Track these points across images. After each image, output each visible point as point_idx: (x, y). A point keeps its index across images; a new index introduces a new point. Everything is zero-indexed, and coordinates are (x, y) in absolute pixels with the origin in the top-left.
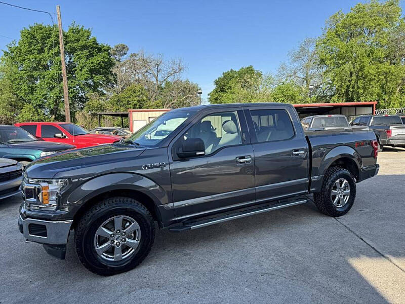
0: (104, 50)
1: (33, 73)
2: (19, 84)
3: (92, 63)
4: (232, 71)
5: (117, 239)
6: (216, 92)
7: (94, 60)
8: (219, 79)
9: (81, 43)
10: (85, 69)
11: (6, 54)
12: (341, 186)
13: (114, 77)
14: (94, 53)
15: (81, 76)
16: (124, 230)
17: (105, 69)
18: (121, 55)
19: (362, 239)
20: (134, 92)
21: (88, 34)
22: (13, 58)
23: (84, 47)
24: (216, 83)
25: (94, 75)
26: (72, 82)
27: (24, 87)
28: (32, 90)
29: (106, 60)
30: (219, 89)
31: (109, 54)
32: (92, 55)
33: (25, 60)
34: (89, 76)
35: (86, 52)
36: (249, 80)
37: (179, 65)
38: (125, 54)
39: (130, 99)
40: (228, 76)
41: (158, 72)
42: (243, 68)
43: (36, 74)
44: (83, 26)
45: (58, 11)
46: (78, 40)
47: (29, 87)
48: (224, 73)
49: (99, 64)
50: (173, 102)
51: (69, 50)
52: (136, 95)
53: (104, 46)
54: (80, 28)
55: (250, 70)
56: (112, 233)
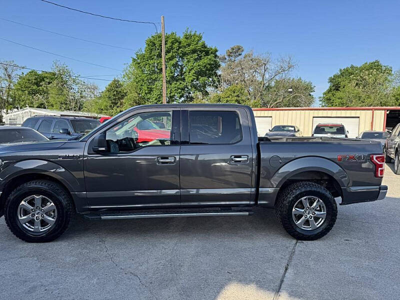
0: (212, 53)
1: (152, 77)
2: (141, 85)
3: (199, 65)
4: (352, 67)
5: (37, 214)
6: (330, 91)
7: (201, 63)
8: (334, 76)
9: (192, 47)
10: (193, 71)
11: (134, 60)
12: (311, 205)
13: (218, 78)
14: (201, 56)
15: (189, 77)
16: (43, 207)
17: (210, 70)
18: (236, 57)
19: (286, 269)
20: (234, 92)
21: (199, 39)
22: (139, 64)
23: (194, 51)
24: (331, 80)
25: (200, 77)
26: (181, 83)
27: (145, 88)
28: (150, 91)
29: (212, 63)
30: (334, 88)
31: (216, 56)
32: (200, 58)
33: (146, 65)
34: (195, 78)
35: (195, 56)
36: (367, 77)
37: (289, 64)
38: (240, 55)
39: (229, 99)
40: (347, 73)
41: (265, 71)
42: (366, 63)
43: (154, 77)
44: (196, 32)
45: (162, 21)
46: (189, 45)
47: (148, 88)
48: (341, 70)
49: (205, 66)
50: (277, 102)
51: (181, 55)
52: (236, 94)
53: (211, 49)
54: (193, 33)
55: (375, 66)
56: (33, 208)
